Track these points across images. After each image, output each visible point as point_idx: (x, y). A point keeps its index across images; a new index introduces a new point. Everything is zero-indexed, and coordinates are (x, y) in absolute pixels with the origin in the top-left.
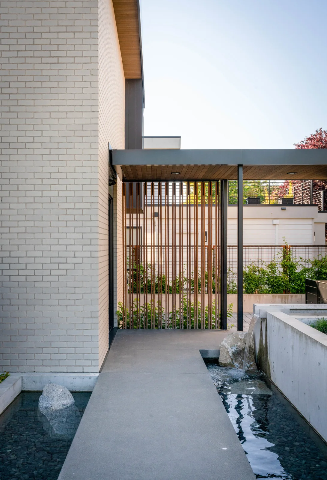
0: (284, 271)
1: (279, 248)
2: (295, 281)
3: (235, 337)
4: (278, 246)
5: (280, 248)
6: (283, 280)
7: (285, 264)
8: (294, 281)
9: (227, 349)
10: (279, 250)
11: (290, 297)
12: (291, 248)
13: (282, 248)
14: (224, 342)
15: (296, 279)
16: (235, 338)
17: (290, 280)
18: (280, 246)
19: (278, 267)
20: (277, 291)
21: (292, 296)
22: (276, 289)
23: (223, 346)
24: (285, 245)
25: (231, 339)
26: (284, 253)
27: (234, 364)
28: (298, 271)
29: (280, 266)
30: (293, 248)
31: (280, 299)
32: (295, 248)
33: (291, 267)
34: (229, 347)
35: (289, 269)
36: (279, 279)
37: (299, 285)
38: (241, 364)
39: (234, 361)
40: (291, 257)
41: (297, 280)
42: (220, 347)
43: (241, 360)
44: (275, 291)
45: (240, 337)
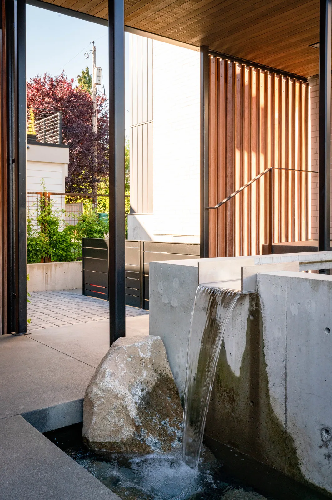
0: (42, 231)
1: (34, 195)
2: (59, 244)
3: (130, 357)
4: (33, 193)
5: (36, 195)
6: (42, 243)
7: (44, 219)
8: (56, 243)
9: (122, 399)
10: (35, 199)
11: (53, 267)
12: (51, 196)
13: (39, 195)
14: (108, 379)
15: (60, 241)
16: (129, 359)
17: (51, 243)
18: (36, 193)
19: (33, 225)
20: (34, 260)
21: (56, 266)
22: (32, 257)
23: (107, 391)
24: (43, 192)
25: (122, 365)
26: (41, 203)
27: (143, 440)
28: (61, 229)
29: (37, 222)
30: (54, 196)
31: (40, 271)
32: (56, 196)
33: (52, 223)
34: (126, 391)
35: (50, 226)
36: (38, 241)
37: (63, 249)
38: (163, 434)
39: (144, 432)
40: (52, 209)
41: (61, 243)
42: (97, 394)
43: (160, 424)
44: (32, 260)
45: (142, 355)
